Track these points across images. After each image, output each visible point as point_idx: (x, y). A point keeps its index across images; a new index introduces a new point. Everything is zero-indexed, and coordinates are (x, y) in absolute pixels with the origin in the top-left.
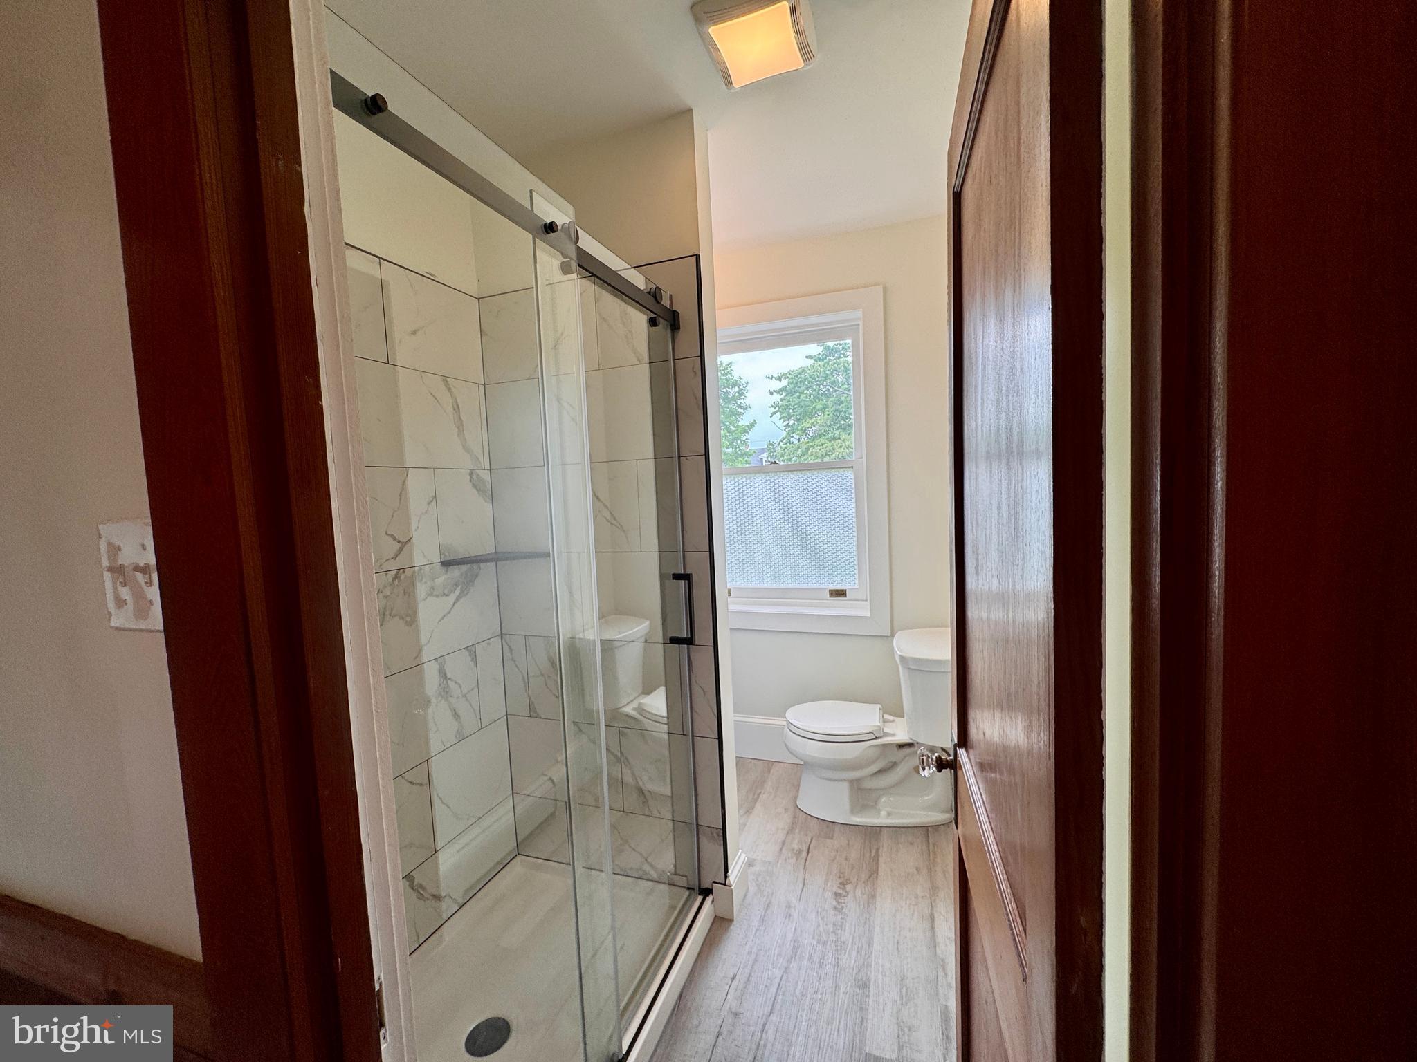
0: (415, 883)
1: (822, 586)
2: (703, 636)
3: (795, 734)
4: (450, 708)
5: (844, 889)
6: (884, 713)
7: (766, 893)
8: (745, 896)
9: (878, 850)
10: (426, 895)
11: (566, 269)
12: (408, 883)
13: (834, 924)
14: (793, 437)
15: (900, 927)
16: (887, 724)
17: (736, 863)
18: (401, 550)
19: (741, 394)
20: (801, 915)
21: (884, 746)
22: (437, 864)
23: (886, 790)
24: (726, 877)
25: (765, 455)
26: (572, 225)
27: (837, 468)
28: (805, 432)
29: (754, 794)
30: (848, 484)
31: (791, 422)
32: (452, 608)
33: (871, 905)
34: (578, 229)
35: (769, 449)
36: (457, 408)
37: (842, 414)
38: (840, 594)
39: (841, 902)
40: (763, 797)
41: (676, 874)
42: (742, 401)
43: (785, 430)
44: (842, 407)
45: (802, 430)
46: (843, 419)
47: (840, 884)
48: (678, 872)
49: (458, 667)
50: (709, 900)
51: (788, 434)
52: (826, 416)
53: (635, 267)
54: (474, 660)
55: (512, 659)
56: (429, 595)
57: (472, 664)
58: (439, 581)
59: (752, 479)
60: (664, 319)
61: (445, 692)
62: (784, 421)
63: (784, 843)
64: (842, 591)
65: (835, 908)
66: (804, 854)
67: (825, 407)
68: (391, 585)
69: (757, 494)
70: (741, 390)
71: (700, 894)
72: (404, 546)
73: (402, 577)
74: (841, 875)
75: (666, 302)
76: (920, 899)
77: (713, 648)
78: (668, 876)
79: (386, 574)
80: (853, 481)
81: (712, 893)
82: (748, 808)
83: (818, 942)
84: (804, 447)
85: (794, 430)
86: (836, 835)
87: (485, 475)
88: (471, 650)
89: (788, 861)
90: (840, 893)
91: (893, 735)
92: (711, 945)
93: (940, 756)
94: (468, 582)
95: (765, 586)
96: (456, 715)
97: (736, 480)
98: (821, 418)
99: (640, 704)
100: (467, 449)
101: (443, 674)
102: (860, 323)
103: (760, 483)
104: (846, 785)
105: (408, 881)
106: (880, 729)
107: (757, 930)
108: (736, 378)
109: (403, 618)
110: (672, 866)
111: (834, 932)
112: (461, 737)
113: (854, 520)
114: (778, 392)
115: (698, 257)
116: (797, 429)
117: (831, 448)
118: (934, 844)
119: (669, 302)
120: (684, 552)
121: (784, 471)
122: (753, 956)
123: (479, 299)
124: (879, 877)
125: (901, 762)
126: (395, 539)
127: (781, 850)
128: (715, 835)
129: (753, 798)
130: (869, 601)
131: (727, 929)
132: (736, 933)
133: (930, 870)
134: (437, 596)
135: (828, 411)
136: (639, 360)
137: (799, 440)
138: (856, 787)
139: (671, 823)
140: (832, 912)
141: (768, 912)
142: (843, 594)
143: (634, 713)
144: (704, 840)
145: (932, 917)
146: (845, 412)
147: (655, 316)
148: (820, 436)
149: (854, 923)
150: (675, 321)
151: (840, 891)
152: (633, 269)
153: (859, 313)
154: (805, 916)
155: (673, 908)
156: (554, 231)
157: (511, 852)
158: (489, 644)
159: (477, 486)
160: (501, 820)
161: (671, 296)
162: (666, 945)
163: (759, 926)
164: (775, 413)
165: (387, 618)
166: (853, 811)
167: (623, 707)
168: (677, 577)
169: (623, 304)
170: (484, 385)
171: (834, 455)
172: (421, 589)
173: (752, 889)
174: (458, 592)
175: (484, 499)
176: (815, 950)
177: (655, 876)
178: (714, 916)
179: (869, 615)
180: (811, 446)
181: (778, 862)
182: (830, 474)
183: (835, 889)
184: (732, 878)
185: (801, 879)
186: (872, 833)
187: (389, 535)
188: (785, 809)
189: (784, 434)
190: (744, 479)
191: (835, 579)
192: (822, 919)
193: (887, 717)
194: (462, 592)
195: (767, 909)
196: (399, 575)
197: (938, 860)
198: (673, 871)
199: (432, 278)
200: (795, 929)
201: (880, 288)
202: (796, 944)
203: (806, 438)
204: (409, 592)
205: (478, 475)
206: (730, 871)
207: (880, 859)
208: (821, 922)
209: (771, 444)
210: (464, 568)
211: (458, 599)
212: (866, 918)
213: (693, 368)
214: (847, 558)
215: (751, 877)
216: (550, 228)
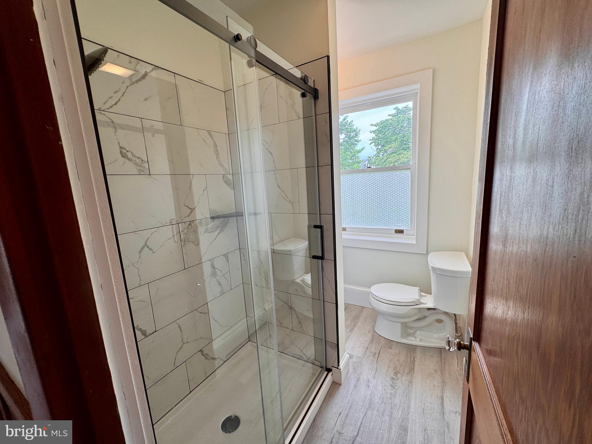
0: (204, 353)
1: (391, 228)
2: (329, 255)
3: (375, 299)
4: (217, 281)
5: (396, 376)
6: (421, 291)
7: (358, 373)
8: (348, 373)
9: (414, 358)
10: (209, 358)
11: (250, 65)
12: (201, 353)
13: (391, 394)
14: (380, 154)
15: (425, 401)
16: (422, 297)
17: (344, 358)
18: (191, 212)
19: (356, 135)
20: (374, 387)
21: (420, 309)
22: (212, 346)
23: (419, 328)
24: (338, 365)
25: (367, 163)
26: (252, 37)
27: (402, 169)
28: (386, 151)
29: (354, 323)
30: (407, 177)
31: (380, 147)
32: (217, 237)
33: (410, 386)
34: (256, 39)
35: (368, 160)
36: (215, 146)
37: (405, 142)
38: (401, 232)
39: (395, 383)
40: (359, 324)
41: (315, 360)
42: (357, 138)
43: (376, 151)
44: (405, 139)
45: (384, 150)
46: (405, 144)
47: (395, 373)
48: (316, 359)
49: (220, 263)
50: (330, 374)
51: (378, 153)
52: (397, 143)
53: (296, 67)
54: (227, 260)
55: (245, 260)
56: (205, 232)
57: (226, 262)
58: (210, 226)
59: (358, 175)
60: (309, 93)
61: (214, 274)
62: (376, 147)
63: (367, 348)
64: (401, 230)
65: (392, 386)
66: (377, 355)
67: (396, 139)
68: (187, 228)
69: (360, 183)
70: (356, 133)
71: (326, 371)
72: (193, 211)
73: (193, 224)
74: (395, 369)
75: (311, 83)
76: (436, 387)
77: (334, 261)
78: (312, 360)
79: (185, 224)
80: (410, 176)
81: (332, 371)
82: (351, 328)
83: (382, 403)
84: (385, 158)
85: (381, 150)
86: (393, 347)
87: (230, 177)
88: (226, 256)
89: (369, 357)
90: (394, 378)
91: (425, 304)
92: (330, 395)
93: (460, 342)
94: (224, 226)
95: (363, 227)
96: (220, 284)
97: (350, 176)
98: (394, 145)
99: (303, 279)
100: (221, 165)
101: (213, 267)
102: (418, 91)
103: (362, 177)
104: (399, 325)
105: (201, 352)
106: (419, 300)
107: (352, 391)
108: (355, 127)
109: (194, 243)
110: (314, 356)
111: (390, 398)
112: (222, 293)
113: (410, 195)
114: (374, 132)
115: (328, 57)
116: (382, 150)
117: (398, 158)
118: (444, 359)
119: (313, 84)
120: (320, 214)
121: (373, 172)
122: (350, 404)
123: (224, 92)
124: (415, 372)
125: (429, 316)
126: (188, 207)
127: (366, 351)
128: (333, 346)
129: (353, 324)
130: (415, 236)
131: (338, 388)
132: (342, 391)
133: (442, 372)
134: (209, 232)
135: (397, 141)
136: (298, 117)
137: (383, 155)
138: (405, 327)
139: (313, 338)
140: (390, 387)
141: (358, 382)
142: (402, 232)
143: (300, 282)
144: (328, 348)
145: (442, 398)
146: (406, 141)
147: (305, 91)
148: (393, 153)
149: (400, 395)
150: (315, 94)
151: (395, 377)
152: (295, 68)
153: (418, 86)
154: (376, 387)
155: (314, 374)
156: (240, 40)
157: (246, 339)
158: (234, 253)
159: (227, 182)
160: (241, 326)
161: (314, 80)
162: (308, 395)
163: (354, 389)
164: (372, 143)
165: (186, 242)
166: (402, 337)
167: (296, 279)
168: (316, 227)
169: (290, 88)
170: (229, 134)
171: (399, 162)
172: (201, 230)
173: (351, 370)
174: (219, 230)
175: (230, 188)
176: (381, 406)
177: (306, 359)
178: (332, 381)
179: (415, 243)
180: (389, 158)
181: (364, 357)
182: (398, 173)
183: (392, 375)
184: (341, 366)
185: (375, 368)
186: (412, 348)
187: (185, 206)
188: (369, 331)
189: (376, 152)
190: (354, 176)
191: (398, 224)
192: (385, 390)
193: (422, 294)
194: (221, 230)
195: (358, 381)
196: (191, 223)
197: (447, 367)
198: (314, 358)
199: (201, 82)
200: (371, 394)
201: (431, 70)
202: (371, 402)
203: (386, 154)
204: (196, 232)
205: (227, 177)
206: (340, 363)
207: (416, 362)
208: (384, 392)
209: (369, 158)
210: (222, 220)
211: (219, 234)
212: (407, 393)
213: (325, 120)
214: (405, 214)
215: (351, 364)
216: (237, 38)
